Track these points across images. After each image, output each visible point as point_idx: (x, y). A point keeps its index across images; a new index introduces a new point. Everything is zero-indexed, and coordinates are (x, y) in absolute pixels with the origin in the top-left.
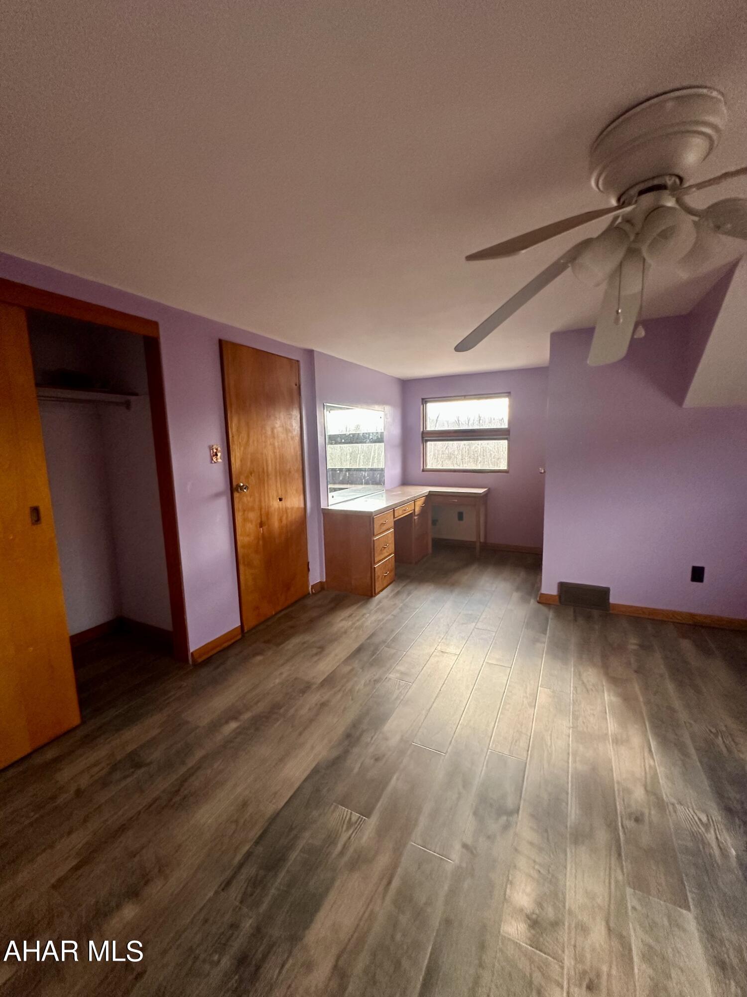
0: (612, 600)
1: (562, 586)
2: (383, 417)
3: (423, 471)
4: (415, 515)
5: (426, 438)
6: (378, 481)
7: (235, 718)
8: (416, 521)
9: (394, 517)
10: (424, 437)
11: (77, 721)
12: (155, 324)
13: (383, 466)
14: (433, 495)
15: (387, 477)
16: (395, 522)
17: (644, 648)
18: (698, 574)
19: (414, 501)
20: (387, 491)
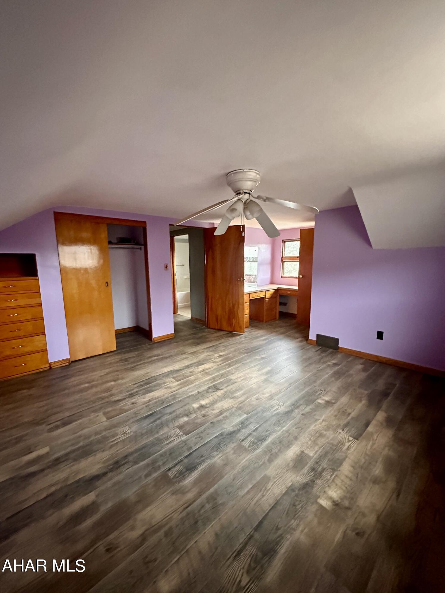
0: (340, 345)
1: (318, 336)
2: (257, 250)
3: (282, 277)
4: (266, 299)
6: (252, 281)
8: (267, 301)
9: (249, 298)
10: (283, 260)
11: (115, 349)
12: (145, 222)
13: (256, 274)
14: (279, 289)
15: (259, 279)
16: (250, 300)
17: (335, 364)
18: (380, 335)
19: (266, 291)
20: (258, 286)
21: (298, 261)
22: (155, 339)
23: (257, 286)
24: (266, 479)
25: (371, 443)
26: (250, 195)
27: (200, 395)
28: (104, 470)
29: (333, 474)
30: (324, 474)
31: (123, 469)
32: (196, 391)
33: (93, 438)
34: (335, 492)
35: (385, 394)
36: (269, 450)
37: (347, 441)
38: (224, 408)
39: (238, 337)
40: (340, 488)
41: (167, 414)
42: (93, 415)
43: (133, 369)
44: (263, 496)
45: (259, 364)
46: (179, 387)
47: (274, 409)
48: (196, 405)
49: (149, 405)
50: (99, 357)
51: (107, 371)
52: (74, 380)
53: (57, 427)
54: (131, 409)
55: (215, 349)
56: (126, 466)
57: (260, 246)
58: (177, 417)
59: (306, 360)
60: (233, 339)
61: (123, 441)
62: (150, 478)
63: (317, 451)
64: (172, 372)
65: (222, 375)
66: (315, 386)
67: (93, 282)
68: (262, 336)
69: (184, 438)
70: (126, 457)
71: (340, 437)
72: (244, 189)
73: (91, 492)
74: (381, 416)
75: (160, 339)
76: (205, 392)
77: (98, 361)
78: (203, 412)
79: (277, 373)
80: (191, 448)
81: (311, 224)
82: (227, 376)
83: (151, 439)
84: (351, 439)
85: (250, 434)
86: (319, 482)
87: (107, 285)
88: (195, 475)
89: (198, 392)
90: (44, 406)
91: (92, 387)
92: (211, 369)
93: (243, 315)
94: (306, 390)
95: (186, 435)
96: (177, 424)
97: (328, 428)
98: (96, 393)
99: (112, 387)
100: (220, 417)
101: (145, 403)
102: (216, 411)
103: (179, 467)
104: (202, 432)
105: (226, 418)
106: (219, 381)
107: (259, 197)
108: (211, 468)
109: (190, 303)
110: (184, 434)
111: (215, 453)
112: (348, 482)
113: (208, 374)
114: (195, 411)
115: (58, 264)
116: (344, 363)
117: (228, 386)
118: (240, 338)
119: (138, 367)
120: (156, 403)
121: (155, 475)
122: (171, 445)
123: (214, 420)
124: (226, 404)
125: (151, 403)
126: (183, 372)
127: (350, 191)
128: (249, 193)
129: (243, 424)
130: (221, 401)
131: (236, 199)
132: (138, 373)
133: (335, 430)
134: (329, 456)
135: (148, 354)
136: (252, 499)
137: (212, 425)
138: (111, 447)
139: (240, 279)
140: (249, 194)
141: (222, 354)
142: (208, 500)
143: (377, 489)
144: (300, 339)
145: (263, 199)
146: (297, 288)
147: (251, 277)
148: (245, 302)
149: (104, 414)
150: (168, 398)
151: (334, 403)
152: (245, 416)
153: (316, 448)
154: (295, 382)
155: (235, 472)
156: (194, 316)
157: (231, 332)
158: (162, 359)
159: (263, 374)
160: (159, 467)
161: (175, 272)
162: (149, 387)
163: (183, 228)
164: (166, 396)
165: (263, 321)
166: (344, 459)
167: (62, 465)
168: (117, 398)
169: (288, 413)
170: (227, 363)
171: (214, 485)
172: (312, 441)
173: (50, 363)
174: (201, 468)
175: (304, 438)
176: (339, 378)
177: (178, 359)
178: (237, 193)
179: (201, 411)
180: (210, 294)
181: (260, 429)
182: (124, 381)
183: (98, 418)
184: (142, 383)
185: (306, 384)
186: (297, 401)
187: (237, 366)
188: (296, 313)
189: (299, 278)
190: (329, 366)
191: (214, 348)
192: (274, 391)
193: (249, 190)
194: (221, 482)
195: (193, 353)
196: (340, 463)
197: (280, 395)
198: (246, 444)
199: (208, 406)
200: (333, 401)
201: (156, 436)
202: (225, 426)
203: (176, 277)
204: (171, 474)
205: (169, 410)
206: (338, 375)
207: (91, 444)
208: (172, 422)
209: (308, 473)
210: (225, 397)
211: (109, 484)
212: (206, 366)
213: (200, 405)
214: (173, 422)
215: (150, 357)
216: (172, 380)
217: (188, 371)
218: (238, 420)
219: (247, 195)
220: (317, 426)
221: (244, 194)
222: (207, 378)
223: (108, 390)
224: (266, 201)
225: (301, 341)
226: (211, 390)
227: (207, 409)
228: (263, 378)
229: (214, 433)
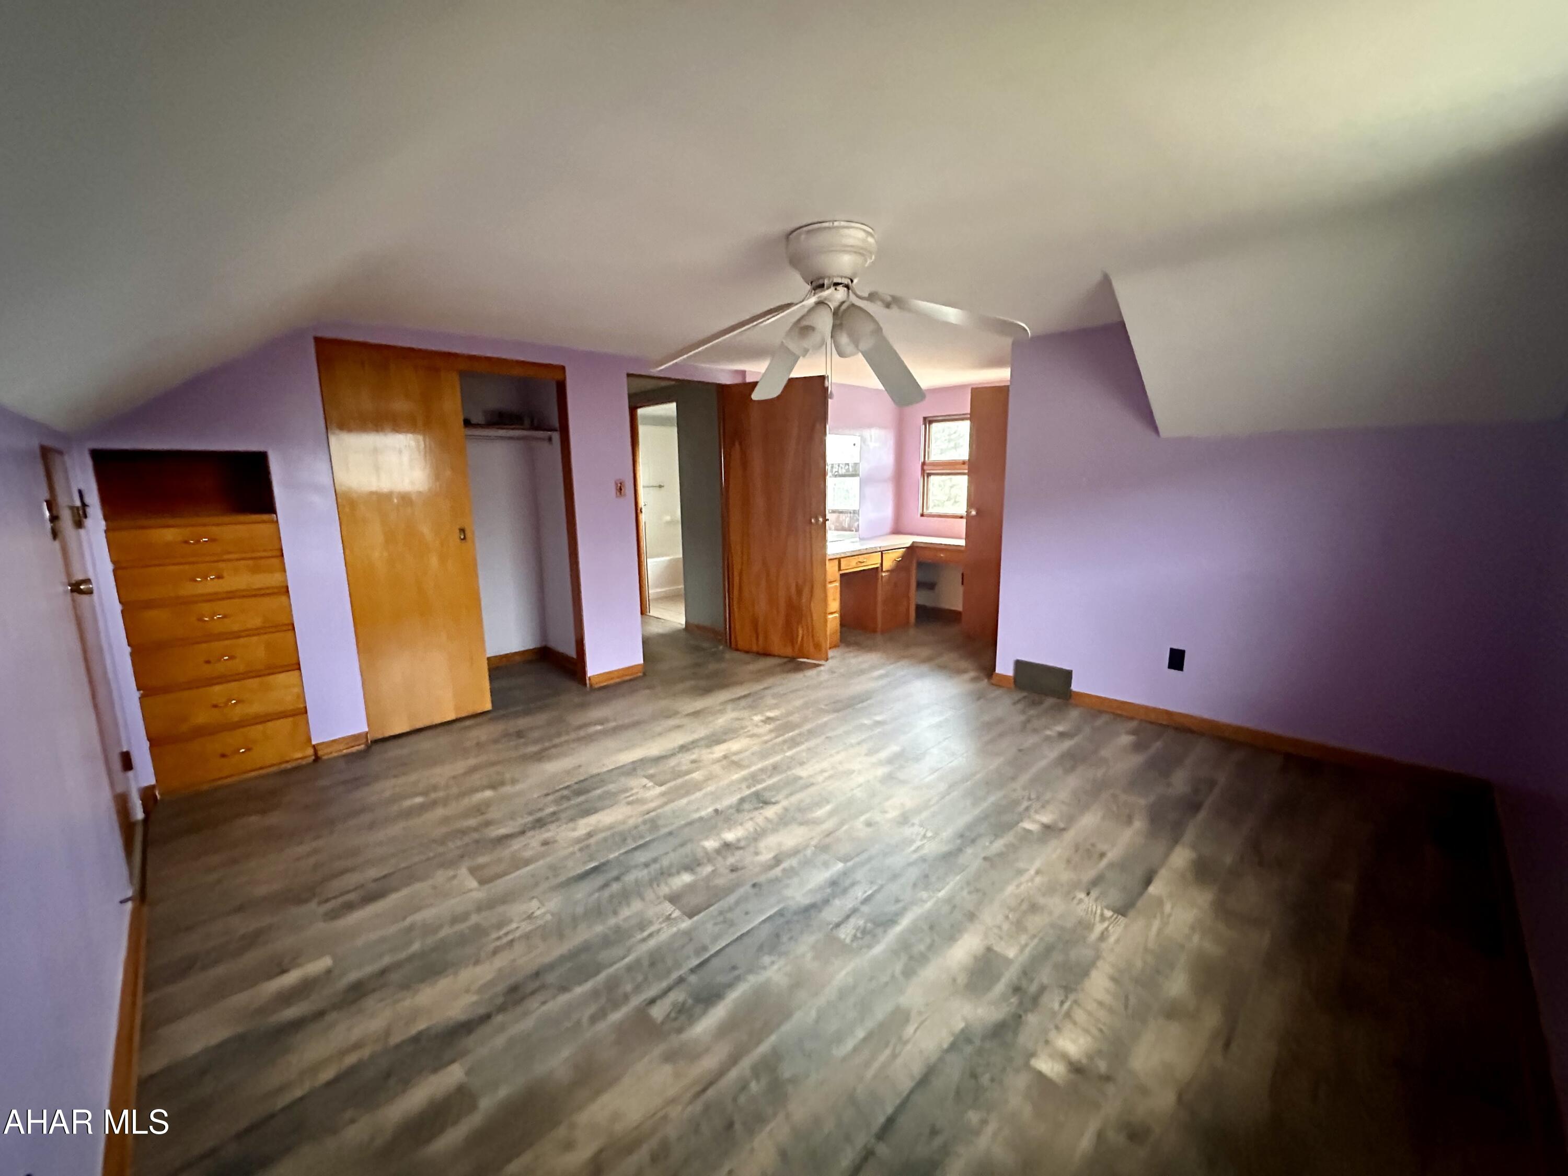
0: (1075, 687)
1: (1019, 665)
2: (858, 445)
3: (922, 515)
4: (883, 572)
5: (928, 472)
6: (846, 526)
7: (602, 724)
8: (884, 578)
9: (840, 569)
10: (927, 470)
11: (488, 706)
12: (563, 368)
13: (857, 508)
14: (917, 547)
15: (862, 522)
16: (842, 575)
17: (1062, 735)
18: (1177, 659)
19: (882, 552)
20: (861, 539)
21: (963, 474)
22: (593, 681)
23: (858, 539)
24: (901, 1017)
25: (1156, 924)
26: (850, 291)
27: (722, 818)
28: (482, 1011)
29: (1067, 997)
30: (1045, 999)
31: (532, 1003)
32: (710, 810)
33: (445, 932)
34: (1074, 1041)
35: (1191, 806)
36: (904, 945)
37: (1098, 918)
38: (784, 848)
39: (811, 673)
40: (1086, 1031)
41: (636, 866)
42: (440, 876)
43: (539, 757)
44: (894, 1056)
45: (871, 737)
46: (664, 799)
47: (913, 848)
48: (711, 844)
49: (588, 846)
50: (447, 727)
51: (472, 762)
52: (386, 788)
53: (350, 907)
54: (542, 856)
55: (753, 702)
56: (539, 997)
57: (867, 433)
58: (662, 874)
59: (988, 726)
60: (799, 676)
61: (527, 936)
62: (602, 1026)
63: (1026, 945)
64: (643, 762)
65: (775, 768)
66: (1015, 790)
67: (426, 530)
68: (873, 668)
69: (686, 924)
70: (537, 974)
71: (1080, 910)
72: (835, 274)
73: (453, 1061)
74: (1181, 857)
75: (606, 681)
76: (732, 811)
77: (443, 740)
78: (731, 860)
79: (917, 759)
80: (705, 948)
81: (1001, 375)
82: (789, 768)
83: (599, 929)
84: (1108, 913)
85: (854, 911)
86: (1032, 1019)
87: (462, 537)
88: (718, 1013)
89: (716, 811)
90: (309, 855)
91: (434, 804)
92: (747, 753)
93: (825, 614)
94: (992, 799)
95: (691, 916)
96: (664, 890)
97: (1051, 889)
98: (446, 820)
99: (488, 804)
100: (777, 871)
101: (579, 841)
102: (766, 856)
103: (678, 996)
104: (730, 909)
105: (791, 873)
106: (770, 782)
107: (872, 297)
108: (760, 995)
109: (682, 586)
110: (685, 913)
111: (766, 959)
112: (1102, 1014)
113: (738, 765)
114: (709, 858)
115: (327, 481)
116: (1087, 730)
117: (791, 794)
118: (818, 675)
119: (554, 751)
120: (605, 840)
121: (616, 1016)
122: (652, 943)
123: (762, 879)
124: (789, 838)
125: (592, 841)
126: (673, 762)
127: (1106, 285)
128: (847, 287)
129: (837, 886)
130: (775, 830)
131: (812, 300)
132: (553, 767)
133: (1068, 893)
134: (1057, 957)
135: (576, 719)
136: (867, 1064)
137: (756, 890)
138: (495, 952)
139: (817, 520)
140: (846, 289)
141: (770, 714)
142: (756, 1071)
143: (1175, 1029)
144: (972, 674)
145: (883, 301)
146: (962, 542)
147: (842, 517)
148: (828, 580)
149: (473, 871)
150: (636, 827)
151: (1064, 830)
152: (840, 866)
153: (1023, 939)
154: (965, 779)
155: (821, 1001)
156: (695, 621)
157: (792, 659)
158: (616, 730)
159: (881, 763)
160: (626, 998)
161: (641, 503)
162: (587, 801)
163: (663, 384)
164: (631, 822)
165: (874, 631)
166: (1093, 964)
167: (370, 1002)
168: (503, 831)
169: (949, 858)
170: (787, 736)
171: (768, 1035)
172: (1012, 923)
173: (314, 746)
174: (733, 996)
175: (992, 915)
176: (1073, 769)
177: (658, 729)
178: (814, 284)
179: (725, 858)
180: (737, 560)
181: (879, 897)
182: (518, 787)
183: (455, 882)
184: (565, 792)
185: (990, 784)
186: (970, 827)
187: (812, 743)
188: (959, 607)
189: (968, 517)
190: (1048, 738)
191: (750, 700)
192: (909, 804)
193: (846, 277)
194: (786, 1028)
195: (696, 714)
196: (1085, 971)
197: (925, 815)
198: (846, 933)
199: (742, 844)
200: (1062, 825)
201: (612, 921)
202: (788, 893)
203: (643, 518)
204: (658, 1012)
205: (642, 857)
206: (1071, 760)
207: (442, 946)
208: (651, 885)
209: (1004, 998)
210: (784, 821)
211: (500, 1041)
212: (734, 746)
213: (722, 842)
214: (655, 886)
215: (580, 727)
216: (645, 781)
217: (685, 759)
218: (819, 877)
219: (842, 290)
220: (1022, 887)
221: (833, 288)
222: (736, 776)
223: (479, 809)
224: (892, 306)
225: (974, 680)
226: (746, 806)
227: (741, 852)
228: (881, 771)
229: (761, 911)
